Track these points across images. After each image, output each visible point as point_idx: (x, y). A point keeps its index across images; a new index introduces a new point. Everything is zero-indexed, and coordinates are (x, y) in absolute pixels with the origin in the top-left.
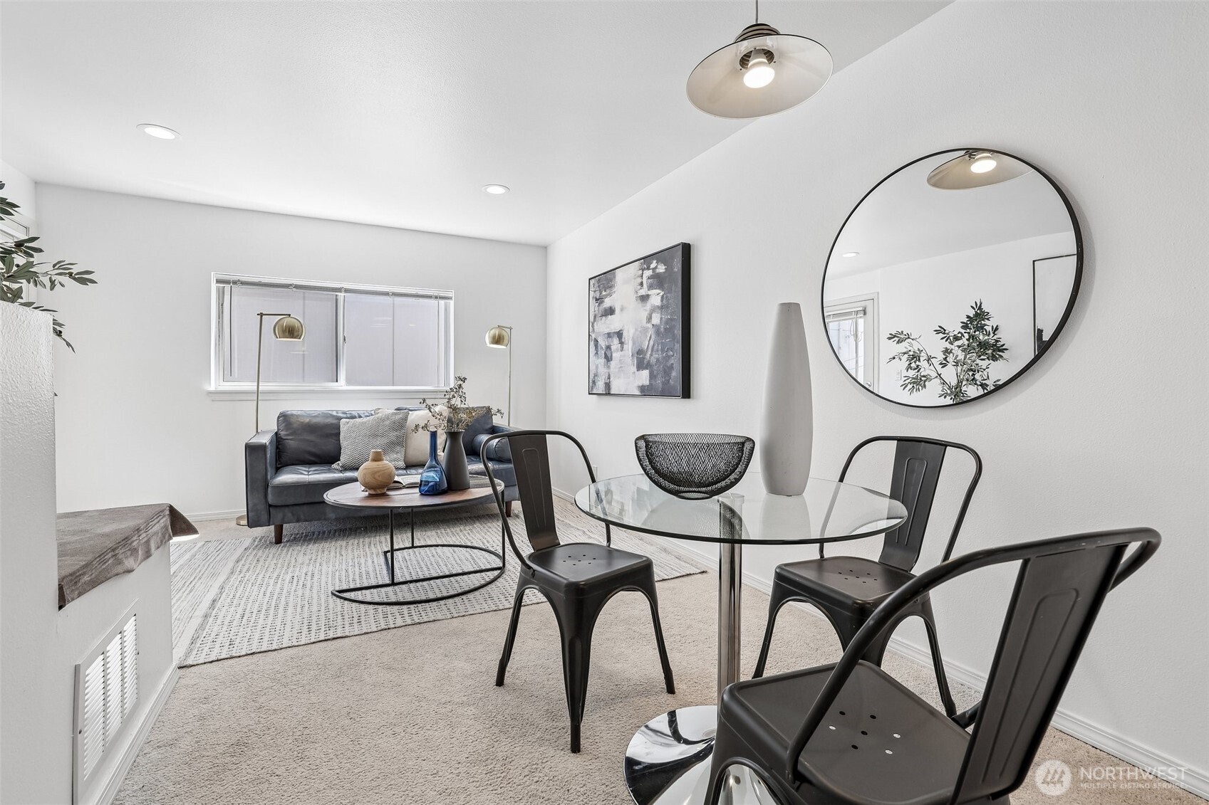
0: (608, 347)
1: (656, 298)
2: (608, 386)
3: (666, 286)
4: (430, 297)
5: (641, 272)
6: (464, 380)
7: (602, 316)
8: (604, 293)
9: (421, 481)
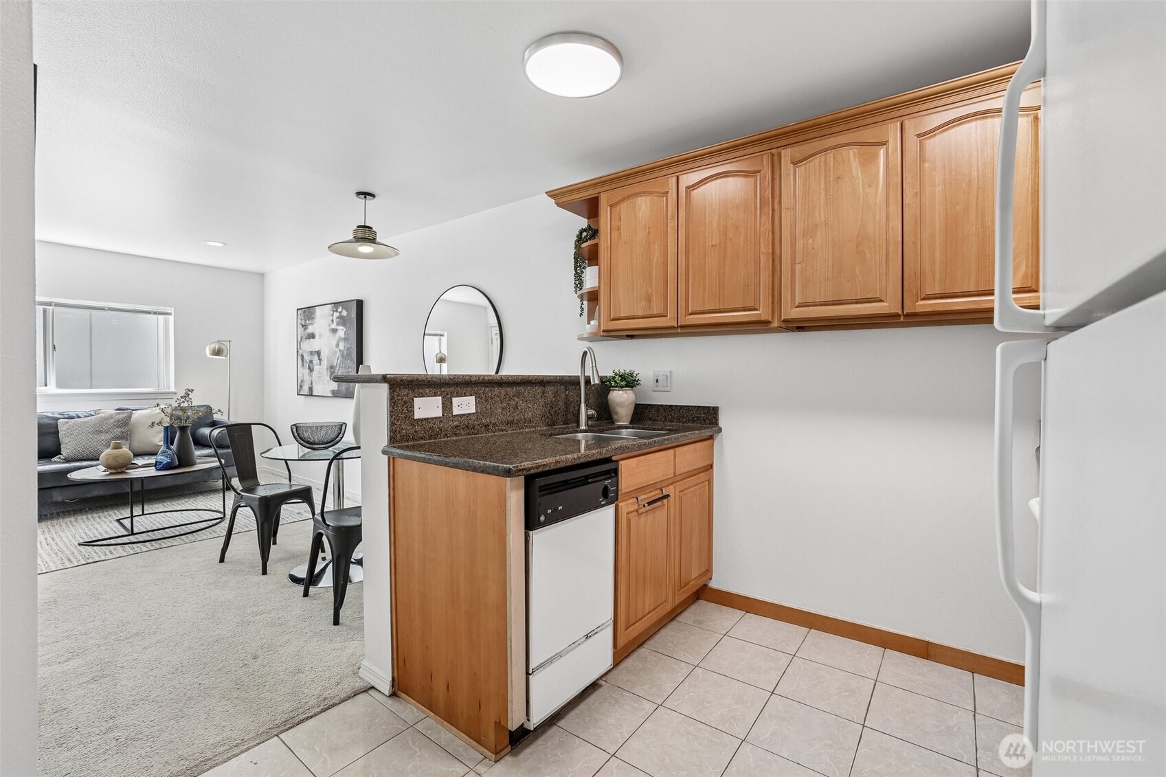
0: (311, 362)
1: (341, 332)
2: (311, 389)
3: (347, 325)
4: (149, 313)
5: (332, 312)
6: (192, 391)
7: (307, 338)
8: (308, 322)
9: (156, 462)
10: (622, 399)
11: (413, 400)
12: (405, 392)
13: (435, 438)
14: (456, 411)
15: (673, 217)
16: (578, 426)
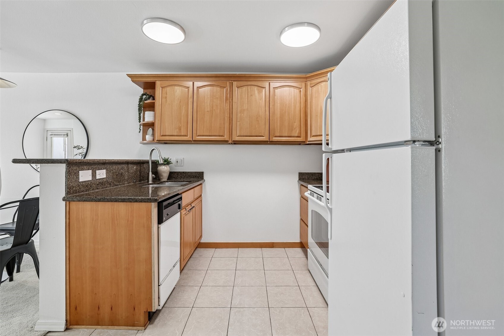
10: (164, 170)
11: (79, 172)
12: (75, 168)
13: (88, 191)
14: (98, 177)
15: (191, 97)
16: (148, 181)
